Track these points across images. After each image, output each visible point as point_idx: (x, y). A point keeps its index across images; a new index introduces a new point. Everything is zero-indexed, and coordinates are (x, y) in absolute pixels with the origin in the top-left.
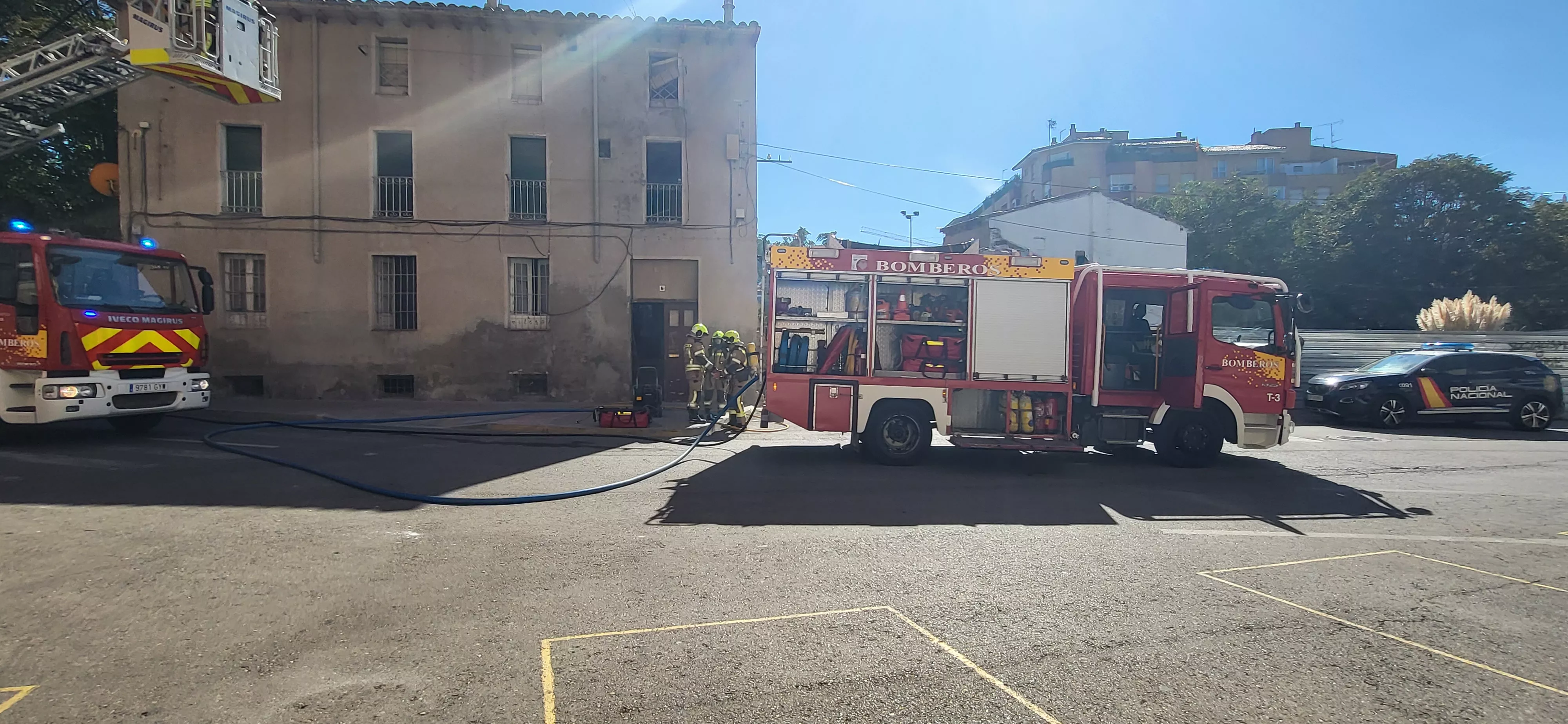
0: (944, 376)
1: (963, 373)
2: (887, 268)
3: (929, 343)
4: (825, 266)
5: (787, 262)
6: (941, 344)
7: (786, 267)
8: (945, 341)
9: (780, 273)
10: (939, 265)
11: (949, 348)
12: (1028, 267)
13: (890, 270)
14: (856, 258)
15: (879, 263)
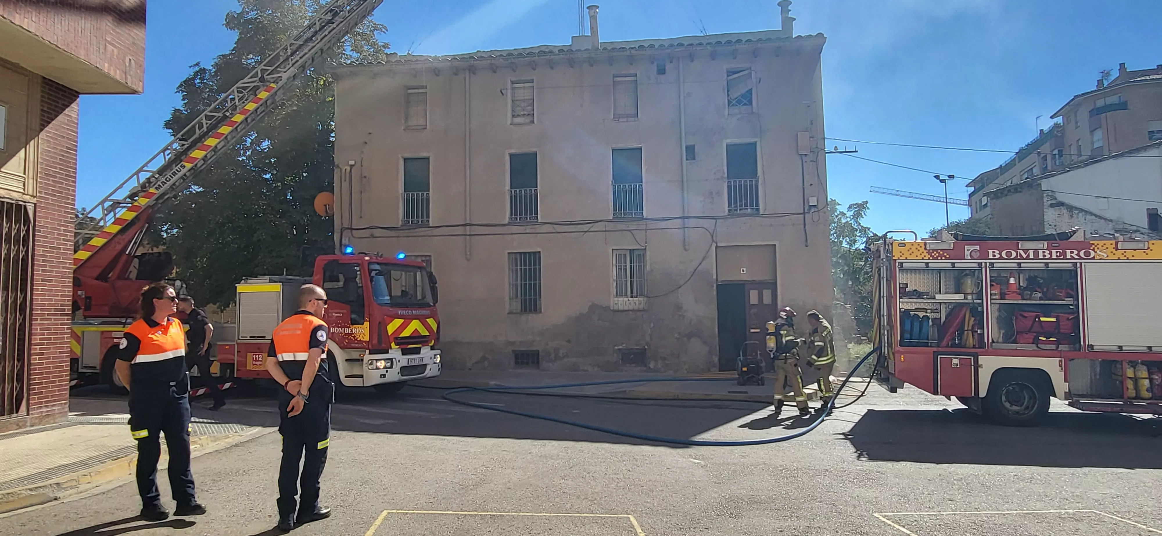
0: (1058, 347)
1: (1078, 345)
2: (998, 256)
3: (1042, 319)
4: (941, 256)
5: (907, 254)
6: (1054, 320)
7: (906, 258)
8: (1057, 317)
9: (901, 264)
10: (1047, 252)
11: (1061, 323)
12: (1135, 250)
13: (1001, 258)
14: (968, 249)
15: (991, 252)
